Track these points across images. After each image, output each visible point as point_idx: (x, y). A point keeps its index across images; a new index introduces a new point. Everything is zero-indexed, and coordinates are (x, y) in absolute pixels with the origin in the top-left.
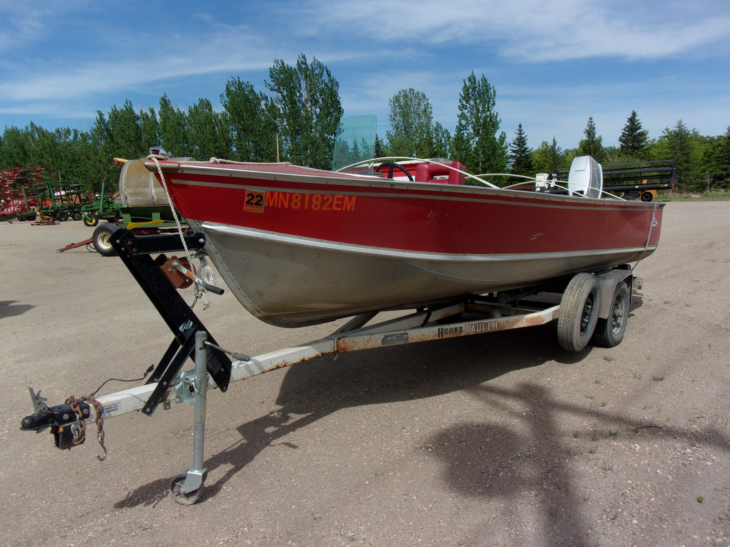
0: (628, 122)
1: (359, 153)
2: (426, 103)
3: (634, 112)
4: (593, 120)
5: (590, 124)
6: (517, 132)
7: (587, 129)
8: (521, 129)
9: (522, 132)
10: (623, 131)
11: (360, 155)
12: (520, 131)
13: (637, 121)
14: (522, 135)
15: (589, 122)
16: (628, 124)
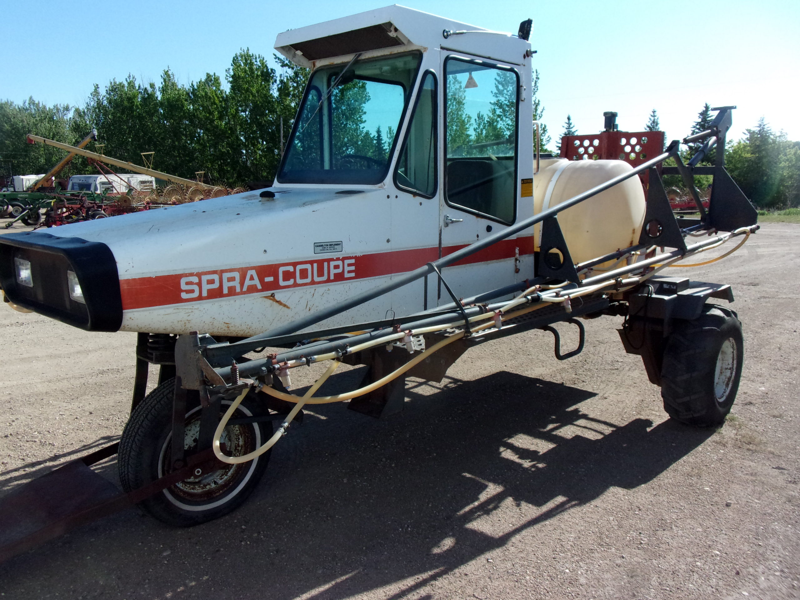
0: (700, 118)
1: (383, 144)
2: (458, 87)
3: (706, 105)
4: (656, 114)
5: (652, 118)
6: (566, 126)
7: (649, 124)
8: (571, 121)
9: (571, 126)
10: (694, 129)
11: (384, 146)
12: (569, 124)
13: (710, 117)
14: (571, 130)
15: (652, 116)
16: (700, 120)
